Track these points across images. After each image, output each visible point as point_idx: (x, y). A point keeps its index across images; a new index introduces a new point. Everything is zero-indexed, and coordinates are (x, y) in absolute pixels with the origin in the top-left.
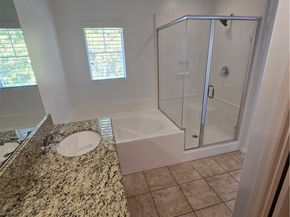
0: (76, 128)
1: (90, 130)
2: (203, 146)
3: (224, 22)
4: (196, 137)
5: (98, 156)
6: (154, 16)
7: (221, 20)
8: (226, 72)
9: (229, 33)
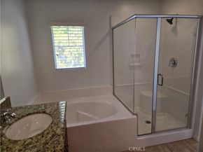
0: (31, 111)
1: (44, 112)
2: (155, 133)
3: (170, 21)
4: (148, 122)
5: (43, 141)
6: (110, 18)
7: (167, 20)
8: (175, 64)
9: (174, 30)
